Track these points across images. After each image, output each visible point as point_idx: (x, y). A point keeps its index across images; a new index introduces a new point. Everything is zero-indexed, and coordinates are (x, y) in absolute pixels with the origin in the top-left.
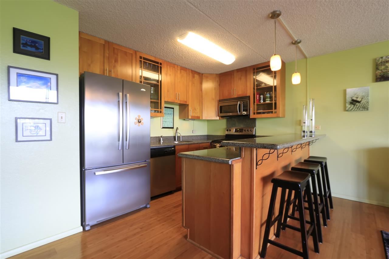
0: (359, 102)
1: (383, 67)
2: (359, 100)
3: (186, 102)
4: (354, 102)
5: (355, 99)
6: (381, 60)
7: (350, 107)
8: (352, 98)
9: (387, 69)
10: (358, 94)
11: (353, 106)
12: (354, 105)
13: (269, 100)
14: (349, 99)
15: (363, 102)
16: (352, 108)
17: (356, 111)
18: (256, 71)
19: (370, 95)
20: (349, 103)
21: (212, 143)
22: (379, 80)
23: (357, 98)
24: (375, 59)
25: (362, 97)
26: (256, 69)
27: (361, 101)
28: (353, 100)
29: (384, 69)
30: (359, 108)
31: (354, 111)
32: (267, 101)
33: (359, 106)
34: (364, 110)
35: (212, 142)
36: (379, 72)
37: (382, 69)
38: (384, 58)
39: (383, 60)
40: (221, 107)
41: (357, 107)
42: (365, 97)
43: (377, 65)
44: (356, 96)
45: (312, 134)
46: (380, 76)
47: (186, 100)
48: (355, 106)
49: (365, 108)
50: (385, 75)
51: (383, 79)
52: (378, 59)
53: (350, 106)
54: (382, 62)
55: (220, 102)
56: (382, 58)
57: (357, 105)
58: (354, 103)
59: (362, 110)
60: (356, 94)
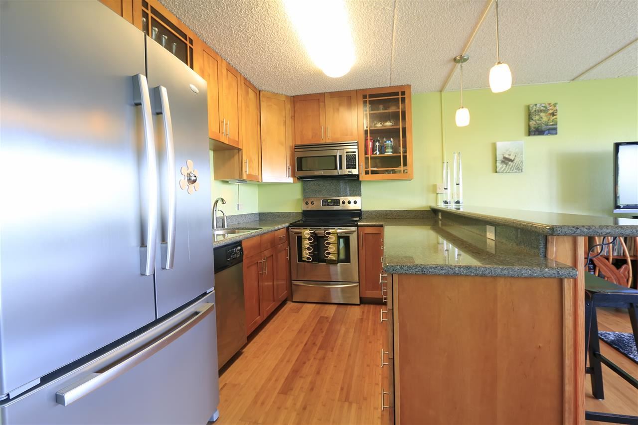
0: (512, 161)
1: (537, 117)
2: (512, 158)
3: (238, 142)
4: (506, 160)
5: (507, 156)
6: (535, 107)
7: (502, 168)
8: (503, 155)
9: (542, 120)
10: (510, 150)
11: (505, 165)
12: (507, 164)
13: (390, 150)
14: (500, 157)
15: (517, 162)
16: (504, 168)
17: (509, 172)
18: (368, 99)
19: (524, 153)
20: (500, 162)
21: (290, 228)
22: (533, 133)
23: (510, 155)
24: (528, 107)
25: (515, 154)
26: (368, 97)
27: (513, 160)
28: (505, 158)
29: (538, 120)
30: (512, 169)
31: (506, 172)
32: (388, 152)
33: (512, 166)
34: (518, 171)
35: (289, 226)
36: (532, 123)
37: (536, 120)
38: (538, 106)
39: (537, 108)
40: (300, 160)
41: (510, 167)
42: (519, 155)
43: (530, 115)
44: (508, 153)
45: (460, 206)
46: (535, 128)
47: (237, 140)
48: (508, 166)
49: (519, 169)
50: (539, 128)
51: (537, 133)
52: (531, 106)
53: (501, 166)
54: (536, 111)
55: (296, 150)
56: (536, 105)
57: (509, 165)
58: (506, 162)
59: (516, 172)
60: (507, 150)
